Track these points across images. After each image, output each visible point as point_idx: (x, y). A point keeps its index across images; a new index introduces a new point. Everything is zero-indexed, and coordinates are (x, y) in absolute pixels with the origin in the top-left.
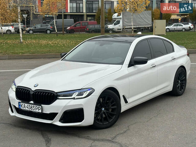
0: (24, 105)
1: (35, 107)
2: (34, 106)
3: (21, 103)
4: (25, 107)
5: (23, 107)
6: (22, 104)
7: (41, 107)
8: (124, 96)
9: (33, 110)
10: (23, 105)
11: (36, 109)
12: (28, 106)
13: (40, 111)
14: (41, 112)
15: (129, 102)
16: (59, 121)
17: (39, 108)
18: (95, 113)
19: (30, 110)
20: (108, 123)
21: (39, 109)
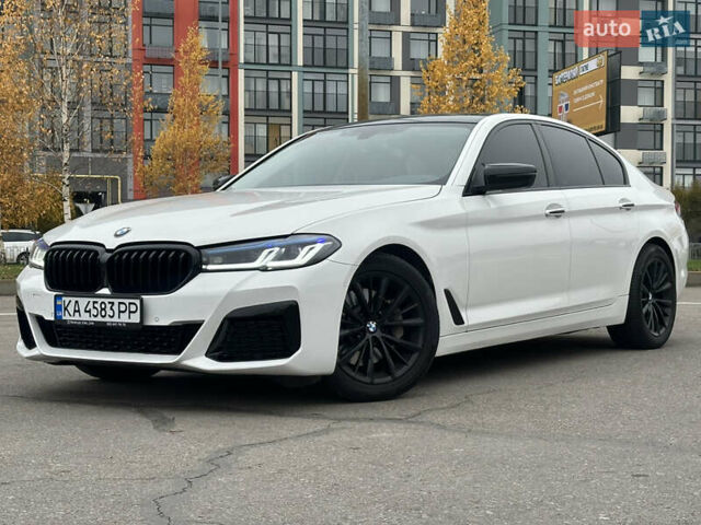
0: (77, 302)
1: (116, 308)
2: (113, 303)
3: (64, 298)
4: (79, 311)
5: (72, 313)
6: (67, 299)
7: (138, 302)
8: (448, 293)
9: (107, 319)
10: (73, 303)
11: (120, 312)
12: (91, 306)
13: (136, 319)
14: (138, 321)
15: (466, 324)
16: (206, 355)
17: (133, 308)
18: (341, 338)
19: (99, 319)
20: (389, 378)
21: (130, 312)
